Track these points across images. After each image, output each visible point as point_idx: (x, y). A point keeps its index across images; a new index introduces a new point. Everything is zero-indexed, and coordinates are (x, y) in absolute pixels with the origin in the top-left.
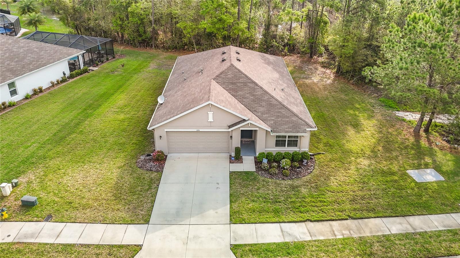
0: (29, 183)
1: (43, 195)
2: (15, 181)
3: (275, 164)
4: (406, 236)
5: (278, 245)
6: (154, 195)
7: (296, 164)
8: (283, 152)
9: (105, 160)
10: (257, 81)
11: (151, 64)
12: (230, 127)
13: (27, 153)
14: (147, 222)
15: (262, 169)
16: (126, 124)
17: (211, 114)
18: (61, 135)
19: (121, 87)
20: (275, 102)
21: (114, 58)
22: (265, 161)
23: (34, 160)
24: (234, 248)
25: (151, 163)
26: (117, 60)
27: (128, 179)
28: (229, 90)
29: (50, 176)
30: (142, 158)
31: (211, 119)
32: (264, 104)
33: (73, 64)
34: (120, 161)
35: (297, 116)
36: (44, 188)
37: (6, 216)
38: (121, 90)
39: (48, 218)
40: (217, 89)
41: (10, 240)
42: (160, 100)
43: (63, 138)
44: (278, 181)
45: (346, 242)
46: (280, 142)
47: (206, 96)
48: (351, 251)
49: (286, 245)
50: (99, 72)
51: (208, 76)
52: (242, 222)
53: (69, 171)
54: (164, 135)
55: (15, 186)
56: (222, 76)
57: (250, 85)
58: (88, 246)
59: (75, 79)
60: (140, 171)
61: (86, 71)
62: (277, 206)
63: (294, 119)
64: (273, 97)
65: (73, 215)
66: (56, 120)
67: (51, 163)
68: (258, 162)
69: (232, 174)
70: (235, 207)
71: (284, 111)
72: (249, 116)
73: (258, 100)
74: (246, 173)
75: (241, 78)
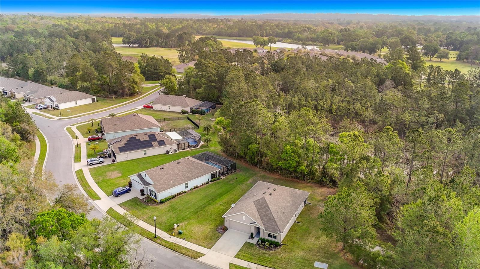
0: (182, 226)
1: (185, 231)
2: (178, 224)
3: (263, 243)
6: (217, 241)
7: (272, 246)
8: (269, 239)
9: (207, 225)
10: (270, 207)
11: (250, 180)
12: (251, 224)
13: (184, 215)
14: (210, 249)
15: (258, 244)
16: (221, 211)
17: (244, 217)
18: (197, 210)
19: (229, 191)
20: (272, 218)
21: (235, 172)
22: (261, 241)
23: (186, 218)
24: (230, 264)
25: (221, 230)
27: (211, 234)
29: (189, 226)
30: (219, 227)
31: (244, 219)
32: (267, 218)
33: (214, 175)
34: (212, 227)
35: (278, 226)
36: (186, 229)
37: (174, 235)
38: (228, 193)
39: (184, 239)
40: (252, 207)
41: (173, 242)
42: (233, 205)
43: (197, 212)
44: (260, 250)
46: (270, 236)
47: (244, 209)
50: (224, 180)
51: (253, 199)
52: (238, 258)
53: (195, 225)
54: (228, 221)
55: (178, 226)
56: (258, 201)
57: (267, 208)
58: (192, 250)
59: (213, 182)
60: (216, 232)
61: (218, 179)
62: (253, 257)
63: (276, 227)
64: (273, 216)
65: (191, 240)
66: (198, 203)
67: (190, 221)
68: (258, 241)
69: (246, 242)
70: (239, 253)
71: (273, 223)
72: (258, 221)
73: (266, 215)
74: (252, 243)
75: (264, 204)
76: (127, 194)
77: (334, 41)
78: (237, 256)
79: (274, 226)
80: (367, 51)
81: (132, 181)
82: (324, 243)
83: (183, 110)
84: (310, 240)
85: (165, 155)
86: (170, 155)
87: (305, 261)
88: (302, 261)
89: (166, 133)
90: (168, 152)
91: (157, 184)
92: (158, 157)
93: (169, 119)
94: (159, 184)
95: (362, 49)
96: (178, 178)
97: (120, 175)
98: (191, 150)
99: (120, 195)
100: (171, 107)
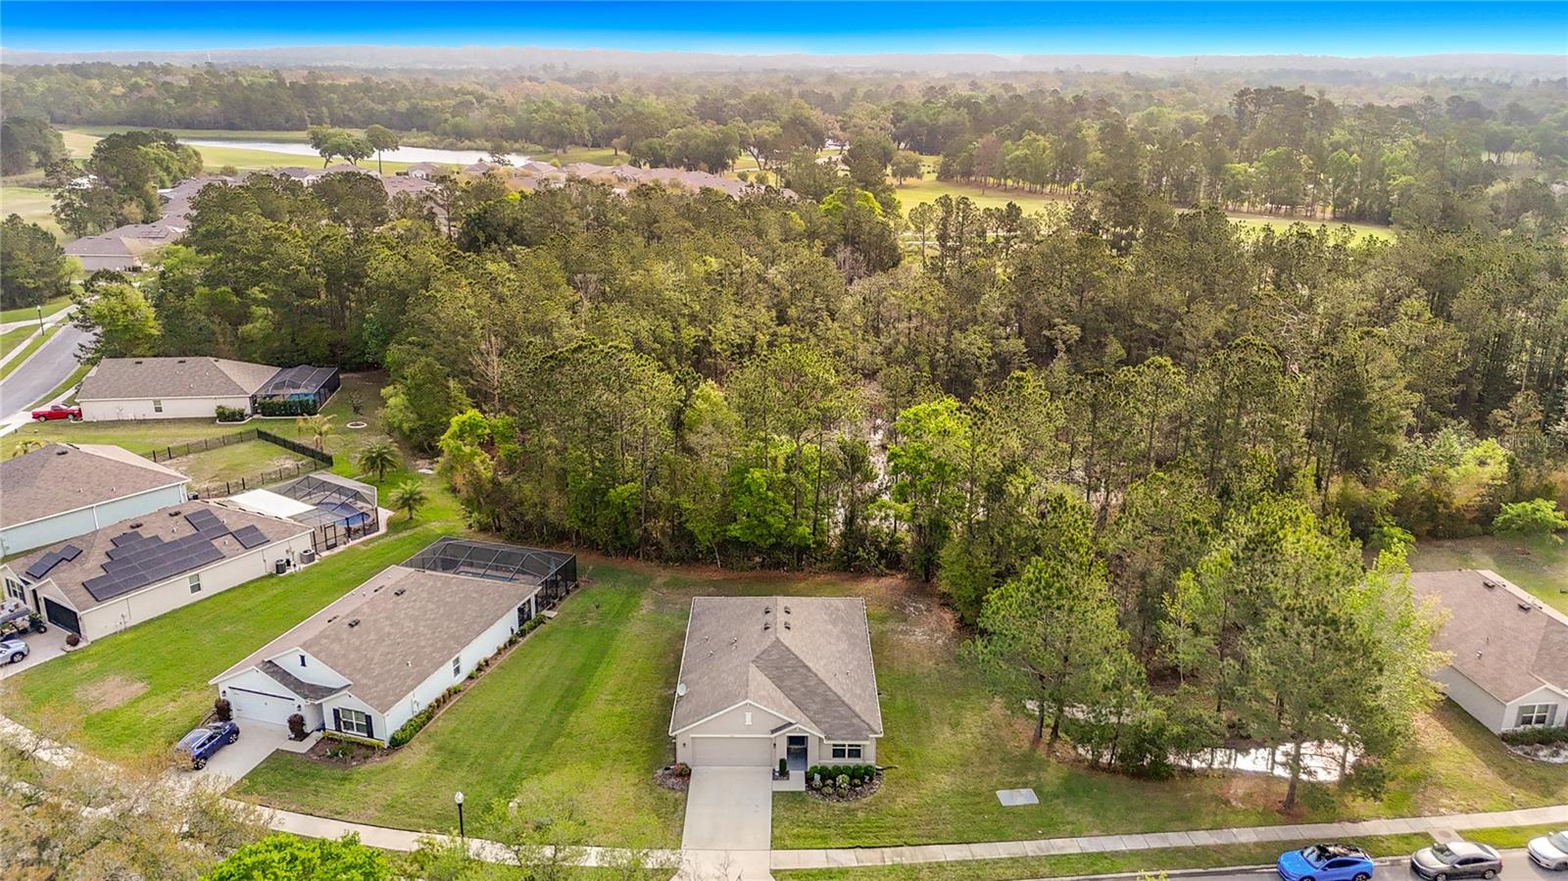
3: (830, 782)
4: (962, 863)
5: (820, 870)
6: (683, 819)
7: (857, 781)
8: (841, 766)
9: (613, 774)
10: (810, 665)
11: (643, 602)
12: (773, 732)
13: (512, 765)
14: (678, 847)
15: (814, 789)
16: (627, 720)
17: (749, 715)
18: (544, 739)
20: (833, 697)
21: (577, 586)
22: (817, 777)
23: (524, 775)
24: (774, 873)
25: (673, 780)
26: (583, 591)
27: (649, 799)
28: (774, 679)
30: (660, 772)
31: (748, 722)
32: (817, 699)
33: (522, 611)
34: (633, 776)
35: (859, 717)
40: (758, 679)
42: (681, 690)
43: (549, 744)
44: (831, 804)
45: (893, 868)
46: (838, 753)
47: (743, 692)
48: (897, 875)
49: (829, 870)
50: (558, 621)
51: (745, 655)
52: (785, 848)
56: (765, 656)
57: (802, 670)
59: (528, 636)
60: (660, 790)
61: (540, 621)
62: (826, 832)
63: (855, 721)
64: (830, 689)
66: (529, 715)
67: (546, 778)
68: (809, 779)
69: (775, 794)
70: (777, 832)
71: (843, 710)
72: (798, 717)
73: (811, 693)
74: (793, 792)
75: (789, 659)
76: (228, 748)
77: (581, 136)
78: (777, 843)
79: (847, 718)
80: (703, 165)
81: (230, 697)
82: (981, 733)
83: (219, 407)
84: (942, 737)
85: (274, 580)
86: (291, 575)
87: (971, 799)
88: (964, 801)
89: (232, 498)
90: (280, 568)
91: (364, 681)
92: (251, 589)
93: (188, 450)
94: (371, 683)
95: (689, 159)
96: (424, 647)
97: (138, 688)
98: (362, 543)
99: (206, 759)
100: (164, 404)
